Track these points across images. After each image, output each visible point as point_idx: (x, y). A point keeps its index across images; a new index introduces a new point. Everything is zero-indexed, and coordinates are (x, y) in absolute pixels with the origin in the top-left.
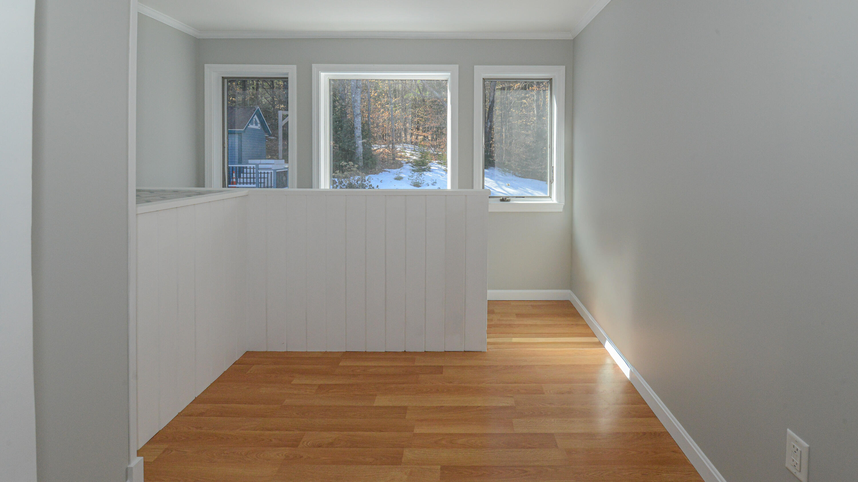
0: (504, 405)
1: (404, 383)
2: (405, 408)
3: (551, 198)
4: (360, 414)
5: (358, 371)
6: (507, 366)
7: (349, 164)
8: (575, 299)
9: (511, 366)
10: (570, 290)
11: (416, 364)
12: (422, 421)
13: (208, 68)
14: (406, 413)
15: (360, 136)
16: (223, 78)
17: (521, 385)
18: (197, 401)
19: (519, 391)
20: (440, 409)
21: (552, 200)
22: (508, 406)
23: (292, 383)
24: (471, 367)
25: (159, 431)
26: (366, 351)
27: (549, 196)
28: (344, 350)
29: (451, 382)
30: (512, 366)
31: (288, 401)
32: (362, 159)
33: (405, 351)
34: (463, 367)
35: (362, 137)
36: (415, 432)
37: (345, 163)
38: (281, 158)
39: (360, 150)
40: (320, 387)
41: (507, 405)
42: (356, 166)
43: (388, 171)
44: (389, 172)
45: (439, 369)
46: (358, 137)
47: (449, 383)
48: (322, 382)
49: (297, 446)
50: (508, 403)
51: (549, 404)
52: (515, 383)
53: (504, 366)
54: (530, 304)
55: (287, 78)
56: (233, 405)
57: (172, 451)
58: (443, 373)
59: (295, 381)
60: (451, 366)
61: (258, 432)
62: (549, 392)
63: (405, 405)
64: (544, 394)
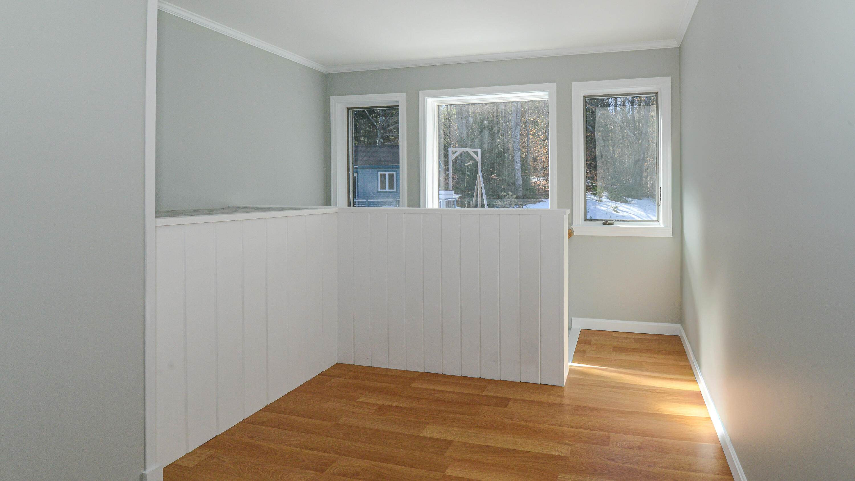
0: (557, 453)
1: (460, 414)
2: (449, 443)
3: (659, 222)
4: (401, 444)
5: (425, 394)
6: (580, 406)
7: (508, 195)
8: (683, 335)
9: (584, 406)
10: (680, 325)
11: (486, 393)
12: (459, 460)
13: (333, 99)
14: (448, 449)
15: (519, 169)
16: (348, 109)
17: (586, 431)
18: (268, 409)
19: (581, 438)
20: (487, 449)
21: (660, 224)
22: (561, 456)
23: (359, 400)
24: (539, 403)
25: (217, 436)
26: (442, 374)
27: (657, 220)
28: (422, 370)
29: (511, 419)
30: (586, 407)
31: (343, 420)
32: (521, 190)
33: (480, 377)
34: (532, 402)
35: (521, 170)
36: (446, 473)
37: (505, 194)
38: (451, 189)
39: (520, 181)
40: (381, 408)
41: (560, 454)
42: (515, 196)
43: (544, 201)
44: (546, 202)
45: (505, 402)
46: (517, 170)
47: (508, 419)
48: (385, 403)
49: (322, 471)
50: (562, 452)
51: (610, 460)
52: (581, 428)
53: (576, 406)
54: (633, 337)
55: (398, 106)
56: (293, 417)
57: (214, 458)
58: (507, 407)
59: (362, 399)
60: (519, 400)
61: (298, 449)
62: (615, 444)
63: (451, 439)
64: (608, 445)
